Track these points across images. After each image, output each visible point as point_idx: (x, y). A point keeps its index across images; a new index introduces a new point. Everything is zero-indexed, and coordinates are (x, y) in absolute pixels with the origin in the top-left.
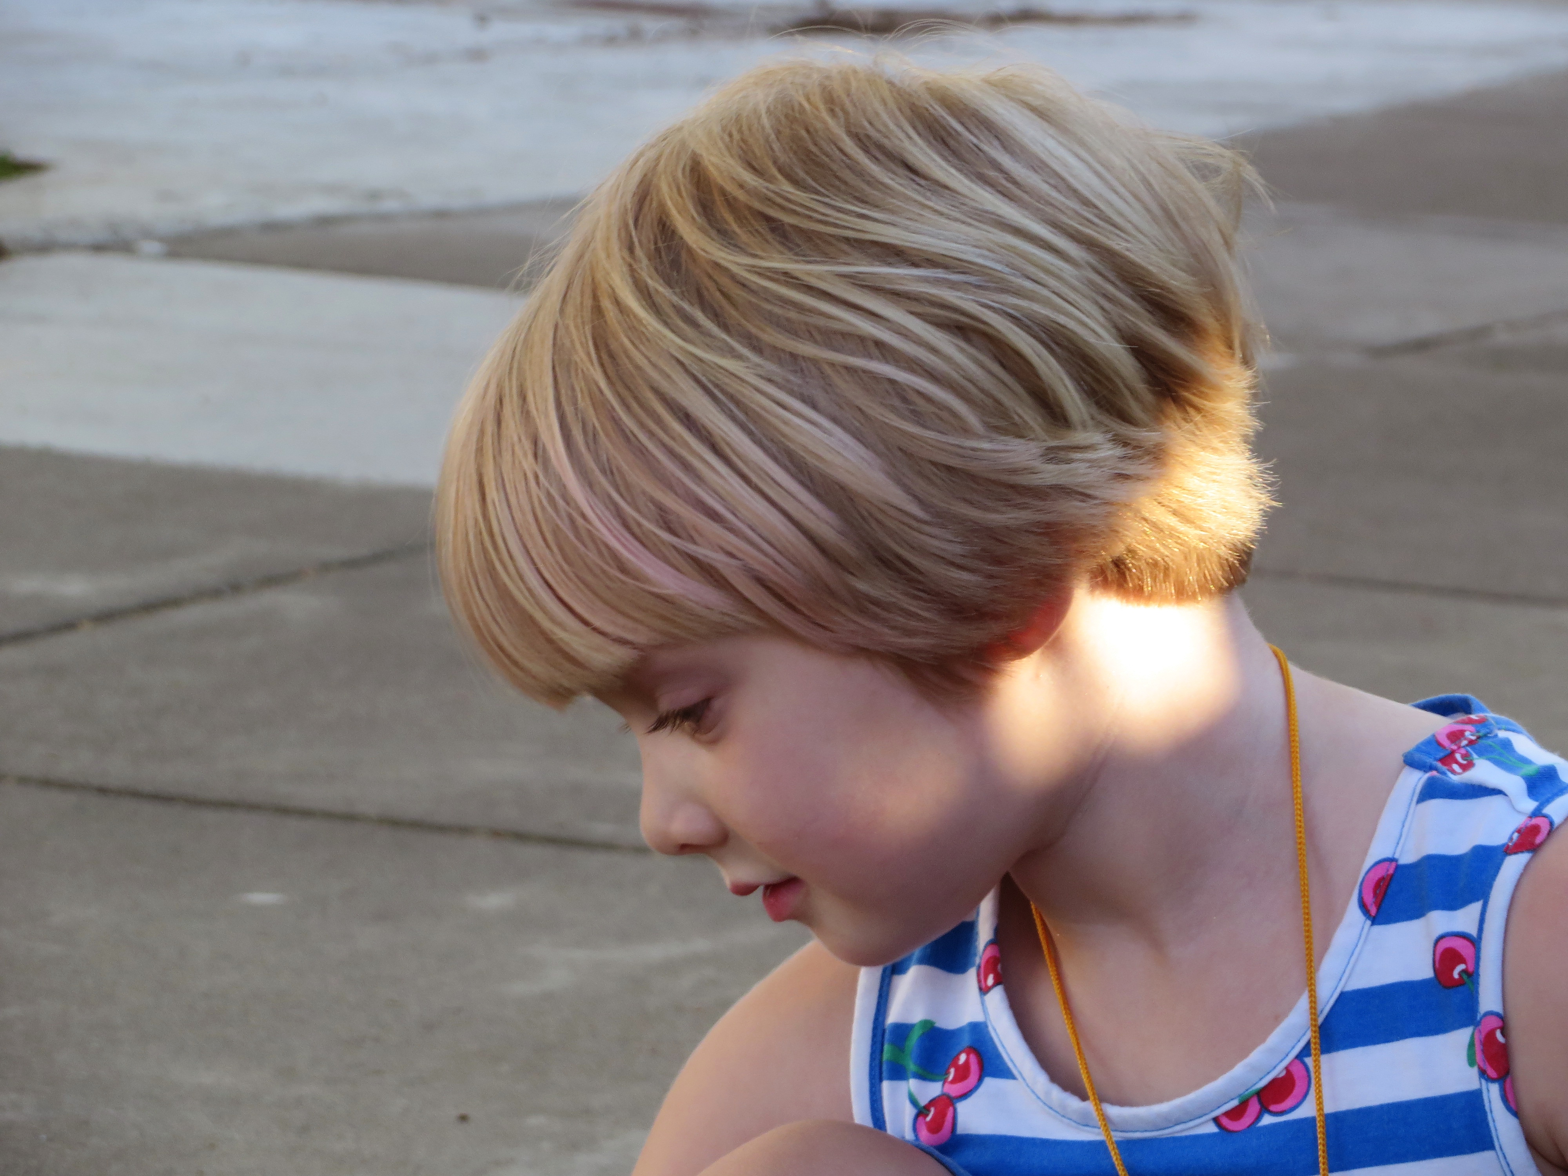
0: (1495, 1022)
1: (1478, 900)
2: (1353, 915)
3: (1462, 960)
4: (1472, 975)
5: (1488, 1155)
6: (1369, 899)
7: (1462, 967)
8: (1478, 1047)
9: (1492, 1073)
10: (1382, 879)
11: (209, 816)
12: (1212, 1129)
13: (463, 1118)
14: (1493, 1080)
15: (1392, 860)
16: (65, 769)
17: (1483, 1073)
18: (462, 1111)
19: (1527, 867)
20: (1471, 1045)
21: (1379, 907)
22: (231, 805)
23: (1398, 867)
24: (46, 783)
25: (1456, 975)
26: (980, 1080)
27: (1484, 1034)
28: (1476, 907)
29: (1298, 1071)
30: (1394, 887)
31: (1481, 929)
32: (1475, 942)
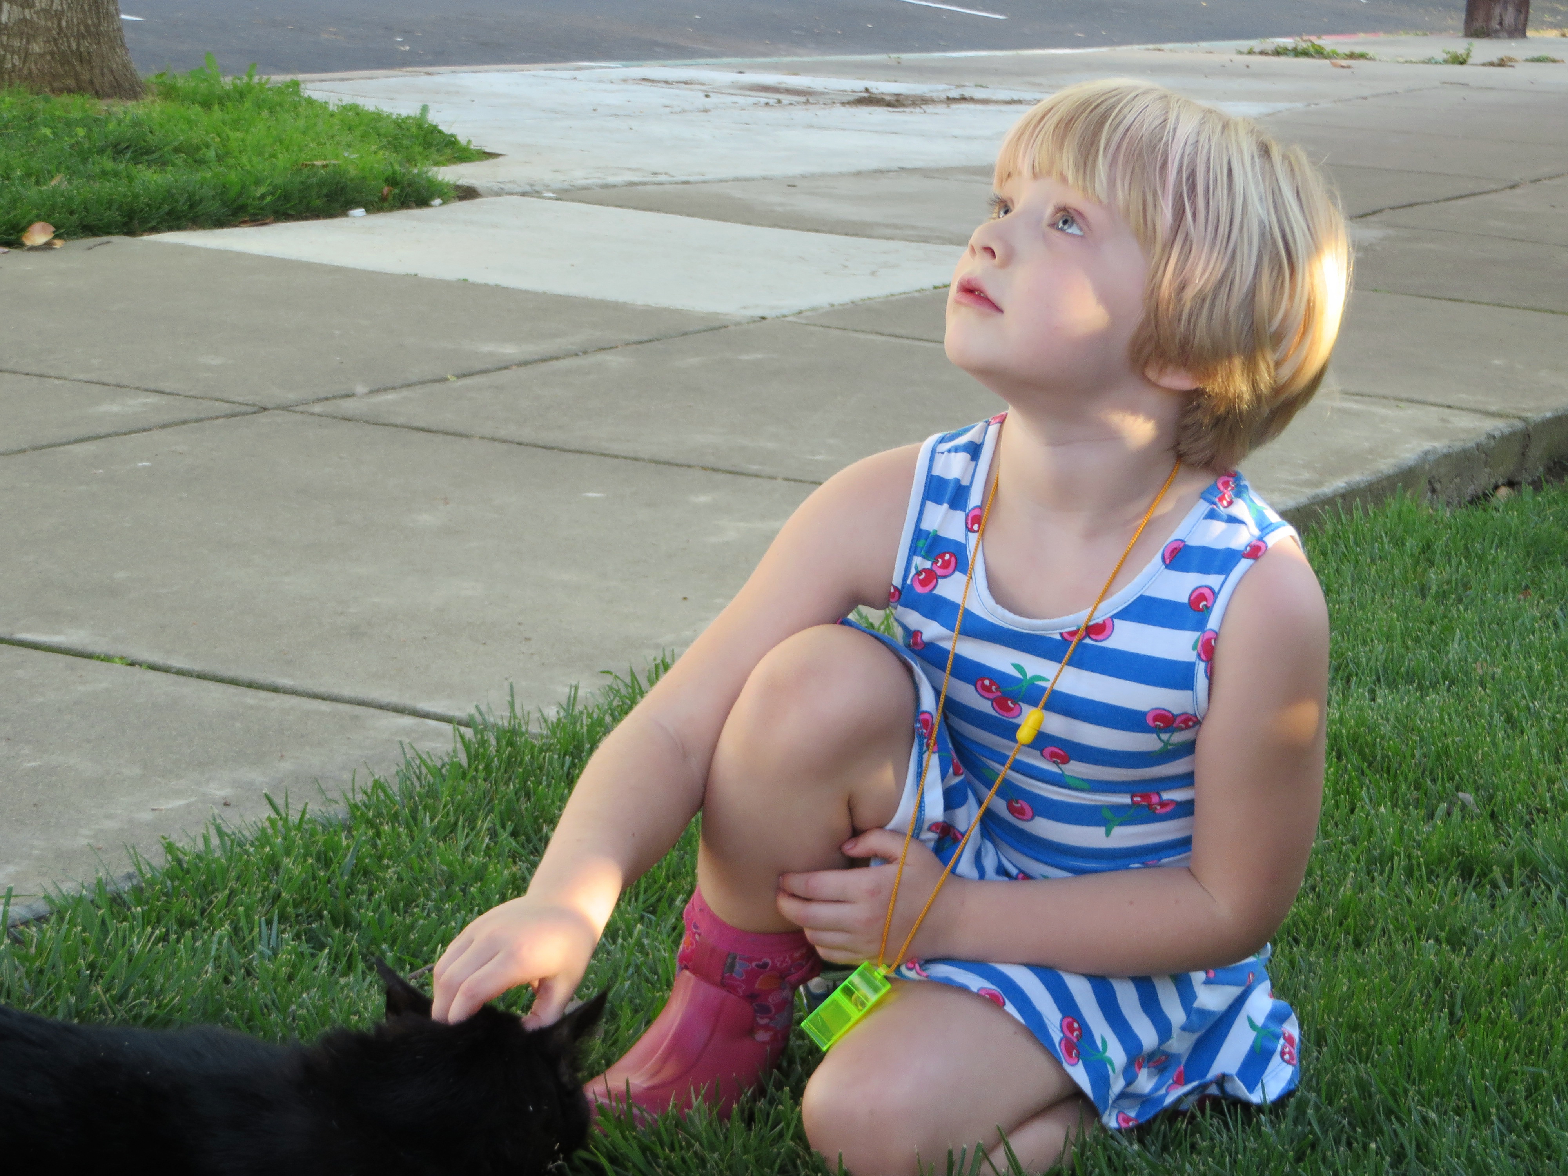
0: (1212, 635)
1: (1222, 574)
2: (1157, 559)
3: (1206, 600)
4: (1208, 609)
5: (1189, 693)
6: (1167, 555)
7: (1205, 603)
8: (1200, 643)
9: (1203, 656)
10: (1175, 549)
11: (570, 456)
12: (1058, 637)
13: (685, 599)
14: (1203, 661)
15: (1183, 541)
16: (502, 433)
17: (1199, 656)
18: (684, 596)
19: (1251, 566)
20: (1197, 641)
21: (1171, 561)
22: (580, 452)
23: (1186, 546)
24: (494, 440)
25: (1201, 606)
26: (954, 572)
27: (1205, 638)
28: (1222, 577)
29: (1109, 624)
30: (1180, 554)
31: (1220, 589)
32: (1215, 595)
